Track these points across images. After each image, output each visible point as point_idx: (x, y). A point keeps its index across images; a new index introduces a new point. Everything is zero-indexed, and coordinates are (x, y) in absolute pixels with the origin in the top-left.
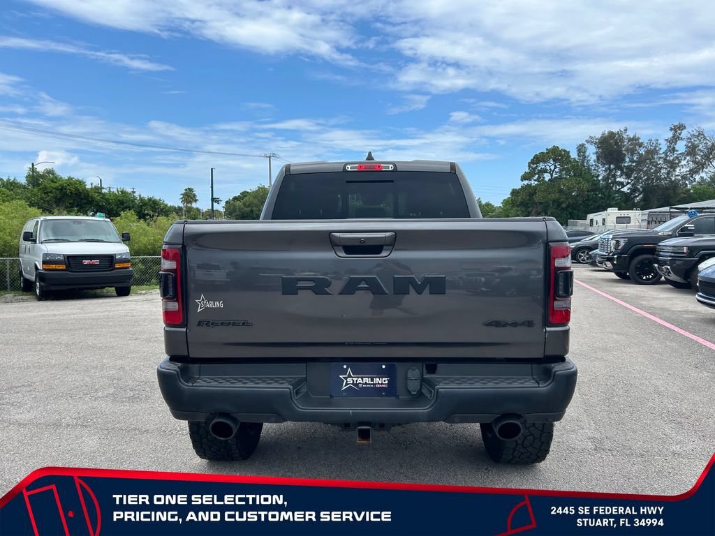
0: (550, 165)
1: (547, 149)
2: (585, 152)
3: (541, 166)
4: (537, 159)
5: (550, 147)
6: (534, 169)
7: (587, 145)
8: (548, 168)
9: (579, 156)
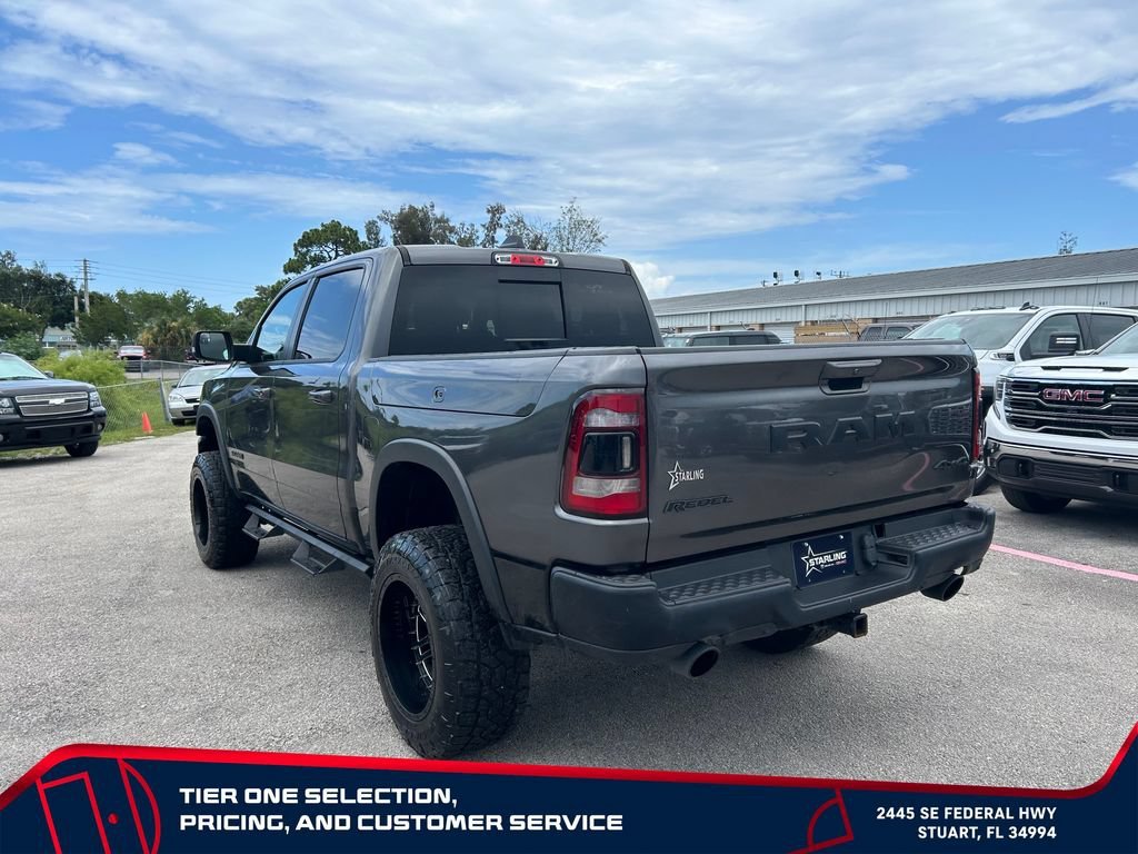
0: (328, 250)
1: (323, 225)
2: (377, 234)
3: (315, 251)
4: (308, 240)
5: (327, 222)
6: (304, 255)
7: (380, 223)
8: (325, 254)
9: (369, 239)
